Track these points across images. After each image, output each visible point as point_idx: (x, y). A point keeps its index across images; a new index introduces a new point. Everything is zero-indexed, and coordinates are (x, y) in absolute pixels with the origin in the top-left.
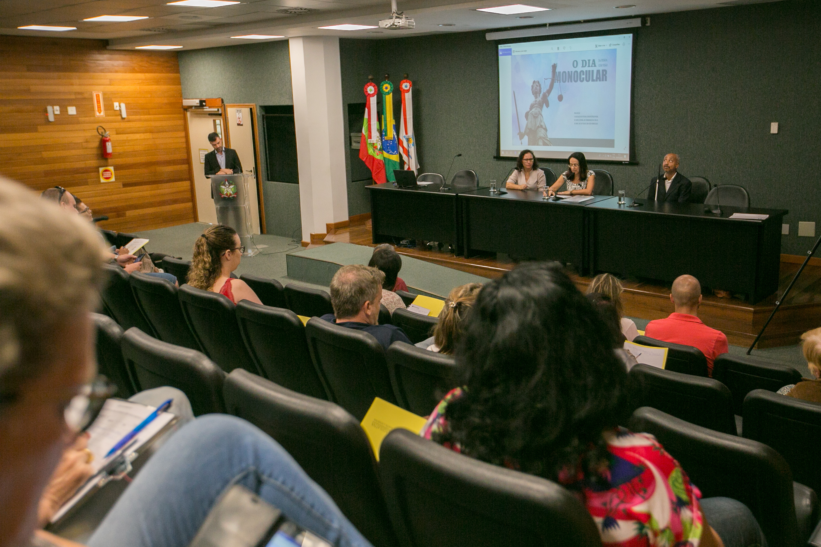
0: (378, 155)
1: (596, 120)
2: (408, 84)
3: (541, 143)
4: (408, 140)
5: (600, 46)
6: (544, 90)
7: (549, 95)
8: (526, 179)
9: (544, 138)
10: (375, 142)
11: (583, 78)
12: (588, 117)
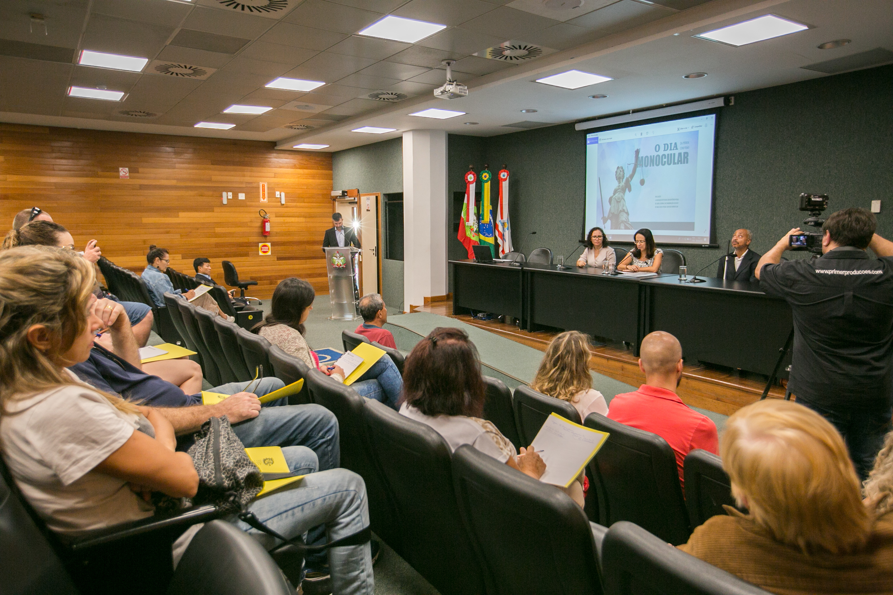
0: (473, 237)
1: (676, 203)
2: (506, 174)
3: (622, 226)
4: (503, 224)
5: (682, 129)
6: (627, 175)
7: (631, 180)
8: (596, 257)
9: (625, 222)
10: (472, 225)
11: (665, 162)
12: (669, 200)
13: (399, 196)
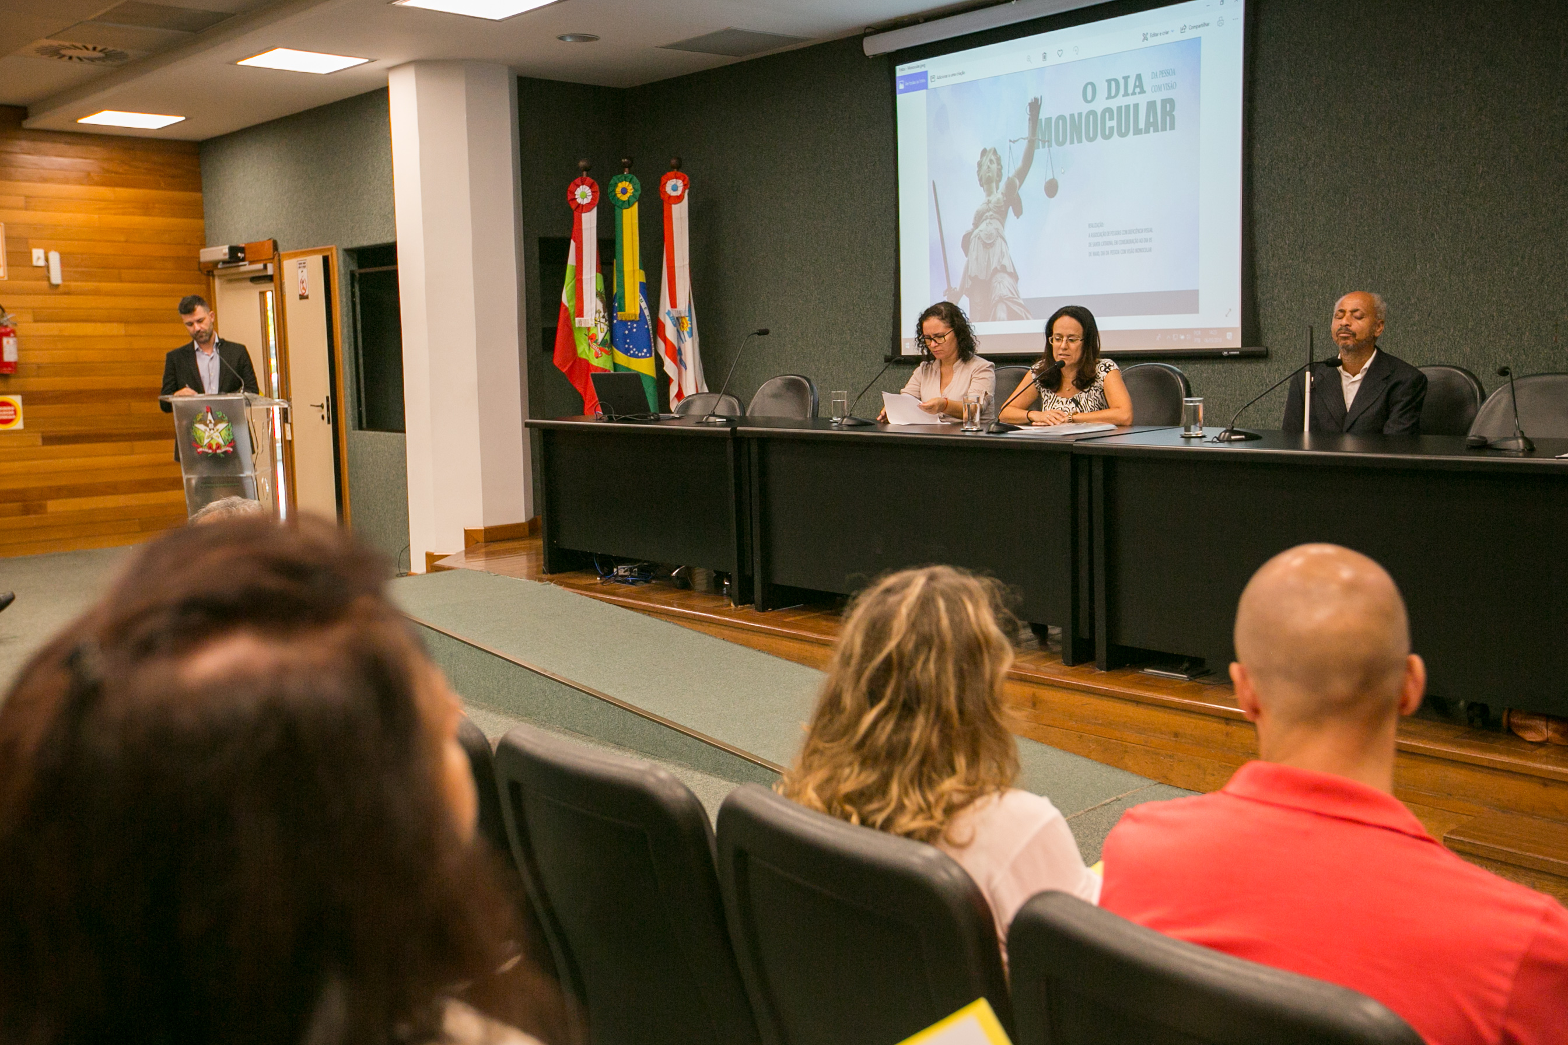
0: (597, 357)
1: (1146, 240)
2: (680, 183)
3: (1002, 312)
4: (678, 322)
5: (1155, 35)
6: (1009, 170)
7: (1021, 183)
9: (1009, 299)
10: (591, 323)
11: (1111, 128)
12: (1126, 232)
13: (387, 253)
